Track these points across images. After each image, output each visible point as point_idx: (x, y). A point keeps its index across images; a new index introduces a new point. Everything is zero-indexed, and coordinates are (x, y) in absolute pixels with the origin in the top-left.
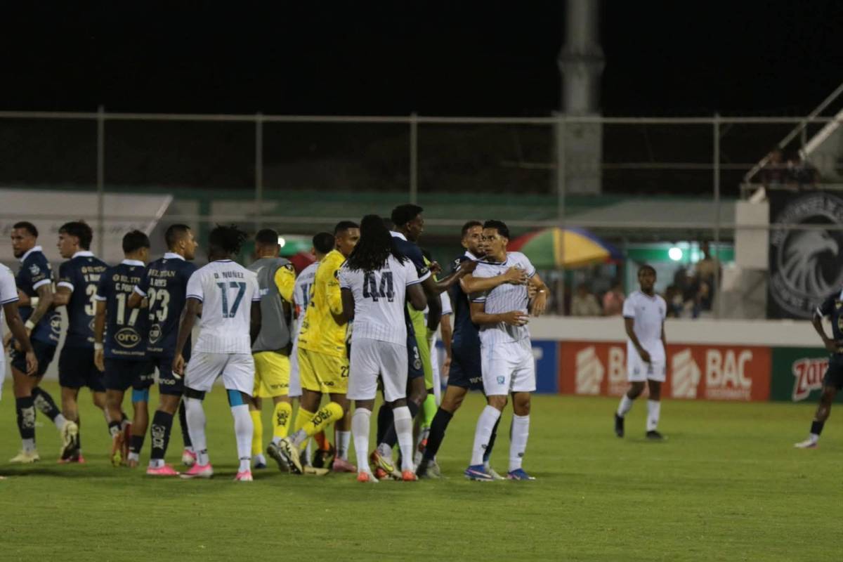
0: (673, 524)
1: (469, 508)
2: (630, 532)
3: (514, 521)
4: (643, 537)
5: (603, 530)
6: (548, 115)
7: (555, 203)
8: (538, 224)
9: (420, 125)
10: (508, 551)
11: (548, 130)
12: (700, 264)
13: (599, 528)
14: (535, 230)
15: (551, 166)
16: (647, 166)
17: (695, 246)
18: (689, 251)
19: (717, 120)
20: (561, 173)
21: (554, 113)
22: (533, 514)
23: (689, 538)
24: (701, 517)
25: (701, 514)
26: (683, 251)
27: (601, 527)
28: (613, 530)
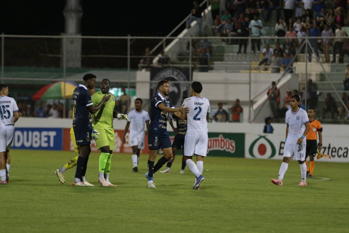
0: (109, 204)
1: (25, 198)
2: (92, 208)
3: (43, 203)
4: (97, 210)
5: (80, 207)
6: (59, 35)
7: (62, 72)
8: (55, 80)
9: (5, 38)
10: (41, 216)
11: (59, 41)
12: (121, 97)
13: (79, 206)
14: (54, 82)
15: (61, 56)
16: (99, 56)
17: (120, 89)
18: (118, 91)
19: (129, 37)
20: (65, 59)
21: (62, 34)
22: (51, 200)
23: (116, 210)
24: (121, 202)
25: (121, 200)
26: (115, 91)
27: (80, 206)
28: (84, 207)
